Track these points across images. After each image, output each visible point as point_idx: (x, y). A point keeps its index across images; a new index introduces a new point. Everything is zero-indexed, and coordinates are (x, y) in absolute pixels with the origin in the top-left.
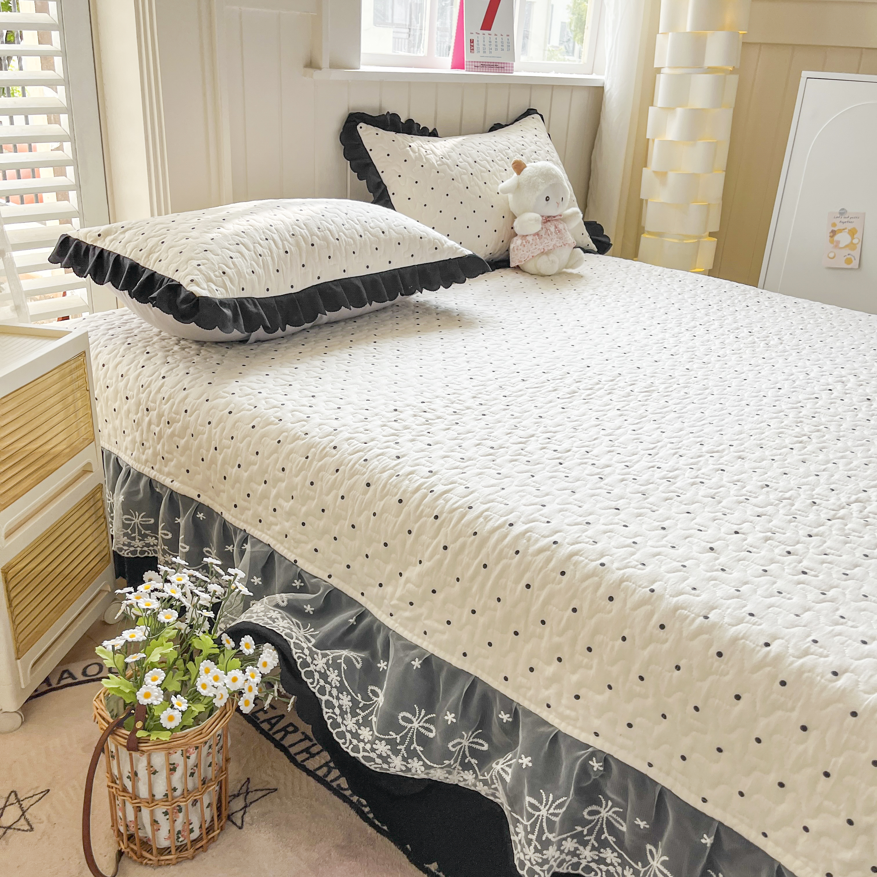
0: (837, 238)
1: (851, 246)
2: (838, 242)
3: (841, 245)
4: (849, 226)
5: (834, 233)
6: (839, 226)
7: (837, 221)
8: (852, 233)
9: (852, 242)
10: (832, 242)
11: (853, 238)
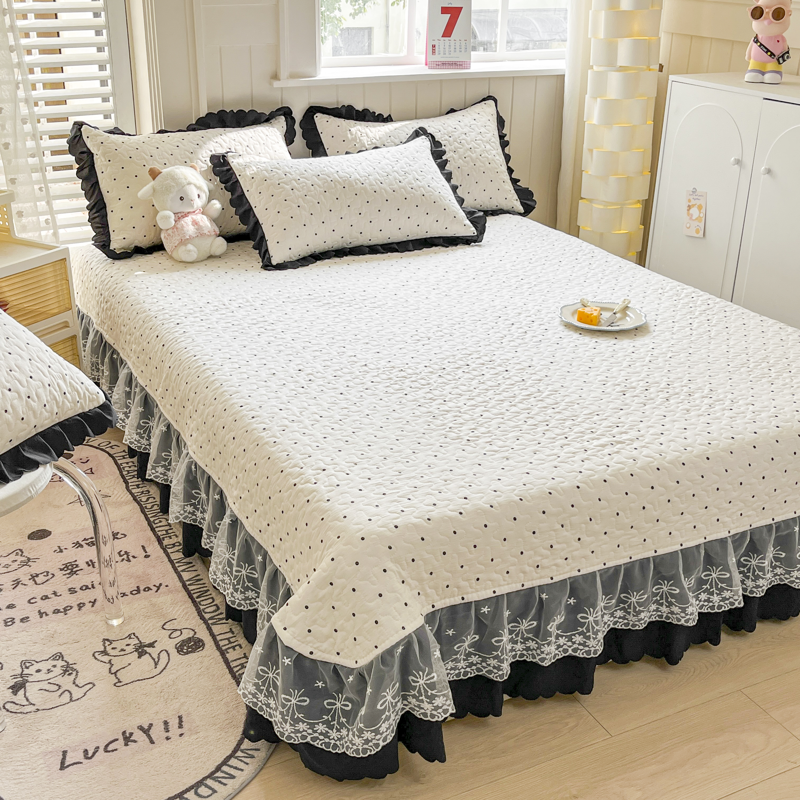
0: (691, 211)
1: (698, 219)
2: (692, 215)
3: (694, 218)
4: (698, 202)
5: (689, 207)
6: (693, 202)
7: (691, 197)
8: (700, 207)
9: (699, 216)
10: (688, 214)
11: (700, 213)
